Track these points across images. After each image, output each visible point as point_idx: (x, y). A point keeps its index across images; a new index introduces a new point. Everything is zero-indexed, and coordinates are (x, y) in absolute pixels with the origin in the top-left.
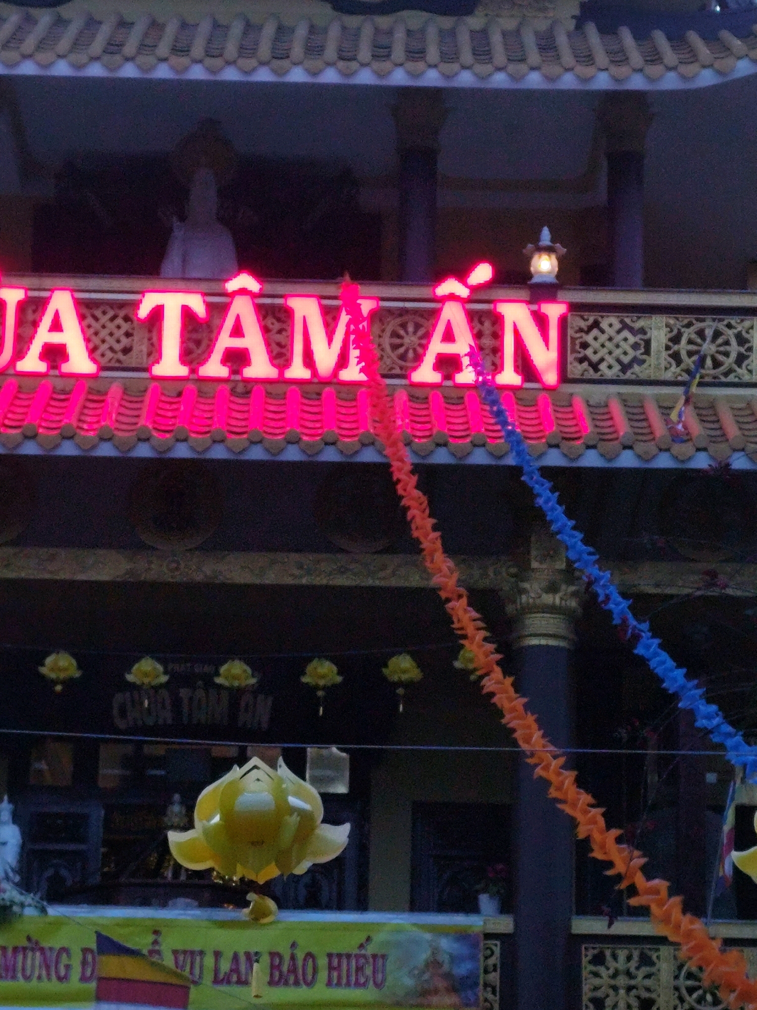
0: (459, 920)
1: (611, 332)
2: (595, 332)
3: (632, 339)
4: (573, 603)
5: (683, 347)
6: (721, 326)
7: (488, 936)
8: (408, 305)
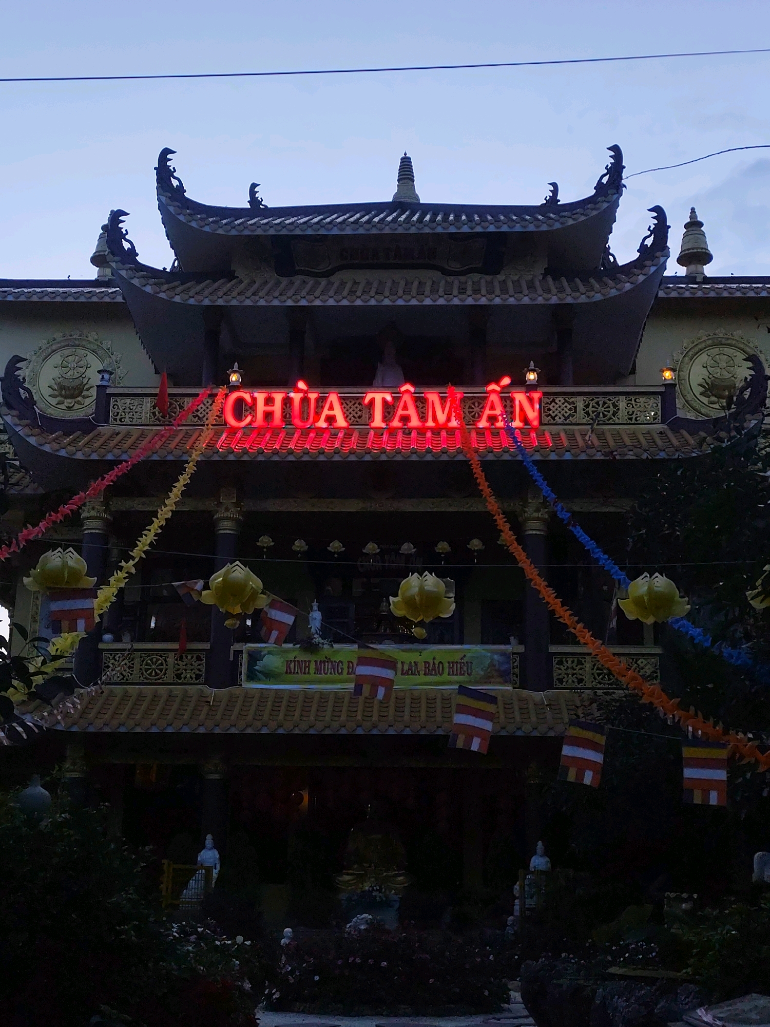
0: (502, 647)
1: (560, 404)
2: (553, 404)
3: (569, 407)
4: (546, 516)
5: (590, 409)
6: (606, 400)
7: (514, 654)
8: (475, 395)
